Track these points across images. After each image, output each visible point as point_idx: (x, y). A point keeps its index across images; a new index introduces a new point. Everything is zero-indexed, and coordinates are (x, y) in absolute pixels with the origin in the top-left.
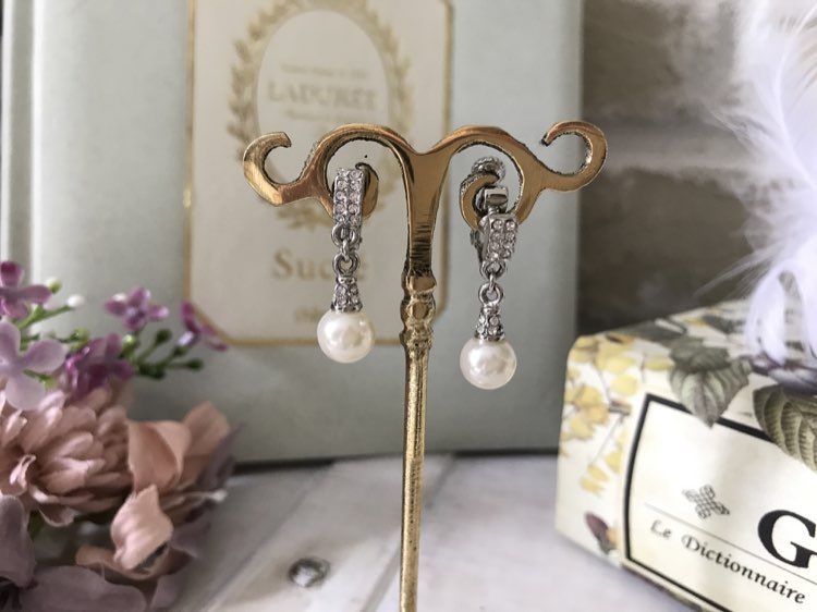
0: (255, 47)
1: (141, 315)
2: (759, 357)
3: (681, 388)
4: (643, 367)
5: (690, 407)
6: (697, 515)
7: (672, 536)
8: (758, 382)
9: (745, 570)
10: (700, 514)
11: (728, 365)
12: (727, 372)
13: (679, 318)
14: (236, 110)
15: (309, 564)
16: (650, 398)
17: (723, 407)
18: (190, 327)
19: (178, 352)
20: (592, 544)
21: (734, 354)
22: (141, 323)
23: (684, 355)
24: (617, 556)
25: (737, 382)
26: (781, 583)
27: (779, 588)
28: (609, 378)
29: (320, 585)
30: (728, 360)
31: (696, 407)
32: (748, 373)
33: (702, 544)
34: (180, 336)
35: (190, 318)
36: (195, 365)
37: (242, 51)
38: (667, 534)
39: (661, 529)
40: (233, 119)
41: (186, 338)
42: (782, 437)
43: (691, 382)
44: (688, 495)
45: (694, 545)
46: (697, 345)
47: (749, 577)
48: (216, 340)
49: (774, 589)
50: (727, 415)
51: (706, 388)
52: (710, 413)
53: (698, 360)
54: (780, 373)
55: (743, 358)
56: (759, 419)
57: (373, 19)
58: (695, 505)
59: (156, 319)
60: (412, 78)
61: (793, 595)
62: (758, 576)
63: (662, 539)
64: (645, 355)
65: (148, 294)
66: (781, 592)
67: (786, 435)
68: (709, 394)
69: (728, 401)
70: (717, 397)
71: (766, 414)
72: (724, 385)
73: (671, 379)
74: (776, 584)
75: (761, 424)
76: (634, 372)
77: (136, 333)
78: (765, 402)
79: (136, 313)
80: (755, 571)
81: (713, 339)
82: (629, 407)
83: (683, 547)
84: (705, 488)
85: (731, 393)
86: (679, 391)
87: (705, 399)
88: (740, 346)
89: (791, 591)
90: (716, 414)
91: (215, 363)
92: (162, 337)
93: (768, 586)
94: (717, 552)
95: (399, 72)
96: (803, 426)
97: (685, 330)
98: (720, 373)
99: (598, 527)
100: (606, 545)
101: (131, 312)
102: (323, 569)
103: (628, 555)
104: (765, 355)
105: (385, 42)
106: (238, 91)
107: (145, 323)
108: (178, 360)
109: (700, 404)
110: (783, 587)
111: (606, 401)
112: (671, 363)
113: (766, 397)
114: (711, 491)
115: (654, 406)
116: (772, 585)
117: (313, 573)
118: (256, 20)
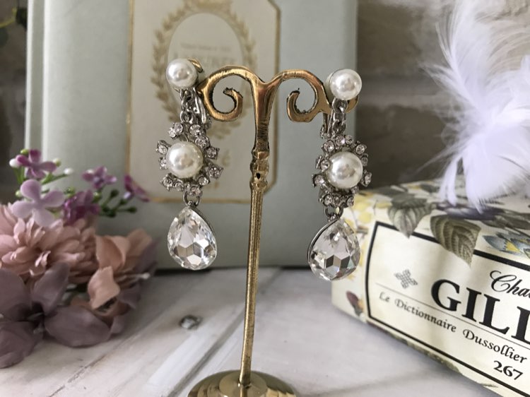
0: (167, 34)
1: (101, 181)
2: (443, 203)
3: (393, 218)
4: (374, 207)
5: (398, 227)
6: (401, 287)
7: (390, 300)
8: (436, 213)
9: (426, 315)
10: (403, 286)
11: (423, 206)
12: (422, 209)
13: (405, 186)
14: (155, 69)
15: (191, 317)
16: (378, 224)
17: (415, 226)
18: (128, 188)
19: (122, 202)
20: (351, 310)
21: (430, 201)
22: (102, 185)
23: (400, 201)
24: (364, 317)
25: (424, 213)
26: (444, 321)
27: (443, 324)
28: (357, 214)
29: (196, 328)
30: (424, 204)
31: (401, 227)
32: (433, 209)
33: (405, 303)
34: (124, 194)
35: (128, 184)
36: (132, 210)
37: (159, 36)
38: (387, 299)
39: (384, 297)
40: (154, 74)
41: (127, 195)
42: (443, 240)
43: (399, 214)
44: (397, 276)
45: (401, 304)
46: (410, 197)
47: (428, 319)
48: (143, 196)
49: (441, 325)
50: (417, 230)
51: (407, 216)
52: (409, 230)
53: (407, 203)
54: (452, 210)
55: (434, 203)
56: (433, 231)
57: (234, 18)
58: (401, 281)
59: (110, 183)
60: (256, 51)
61: (450, 327)
62: (432, 318)
63: (385, 303)
64: (377, 201)
65: (106, 170)
66: (444, 327)
67: (446, 239)
68: (408, 220)
69: (418, 222)
70: (412, 221)
71: (436, 228)
72: (416, 214)
73: (389, 212)
74: (441, 322)
75: (434, 234)
76: (370, 210)
77: (100, 190)
78: (435, 222)
79: (99, 180)
80: (431, 315)
81: (421, 194)
82: (367, 229)
83: (395, 306)
84: (406, 271)
85: (419, 218)
86: (392, 218)
87: (406, 222)
88: (435, 198)
89: (449, 325)
90: (411, 230)
91: (144, 209)
92: (114, 194)
93: (437, 323)
94: (412, 306)
95: (249, 49)
96: (454, 233)
97: (406, 190)
98: (417, 210)
99: (353, 299)
100: (358, 311)
101: (96, 179)
102: (198, 320)
103: (370, 316)
104: (447, 202)
105: (241, 31)
106: (157, 59)
107: (104, 186)
108: (123, 207)
109: (403, 225)
110: (445, 323)
111: (355, 227)
112: (390, 204)
113: (437, 219)
114: (409, 272)
115: (380, 228)
116: (439, 322)
117: (192, 322)
118: (167, 19)
